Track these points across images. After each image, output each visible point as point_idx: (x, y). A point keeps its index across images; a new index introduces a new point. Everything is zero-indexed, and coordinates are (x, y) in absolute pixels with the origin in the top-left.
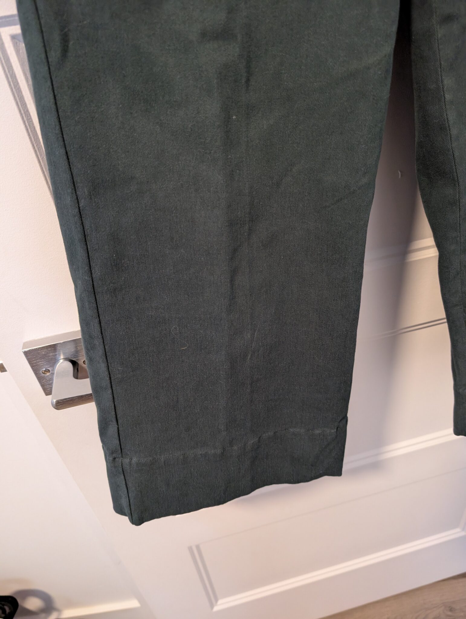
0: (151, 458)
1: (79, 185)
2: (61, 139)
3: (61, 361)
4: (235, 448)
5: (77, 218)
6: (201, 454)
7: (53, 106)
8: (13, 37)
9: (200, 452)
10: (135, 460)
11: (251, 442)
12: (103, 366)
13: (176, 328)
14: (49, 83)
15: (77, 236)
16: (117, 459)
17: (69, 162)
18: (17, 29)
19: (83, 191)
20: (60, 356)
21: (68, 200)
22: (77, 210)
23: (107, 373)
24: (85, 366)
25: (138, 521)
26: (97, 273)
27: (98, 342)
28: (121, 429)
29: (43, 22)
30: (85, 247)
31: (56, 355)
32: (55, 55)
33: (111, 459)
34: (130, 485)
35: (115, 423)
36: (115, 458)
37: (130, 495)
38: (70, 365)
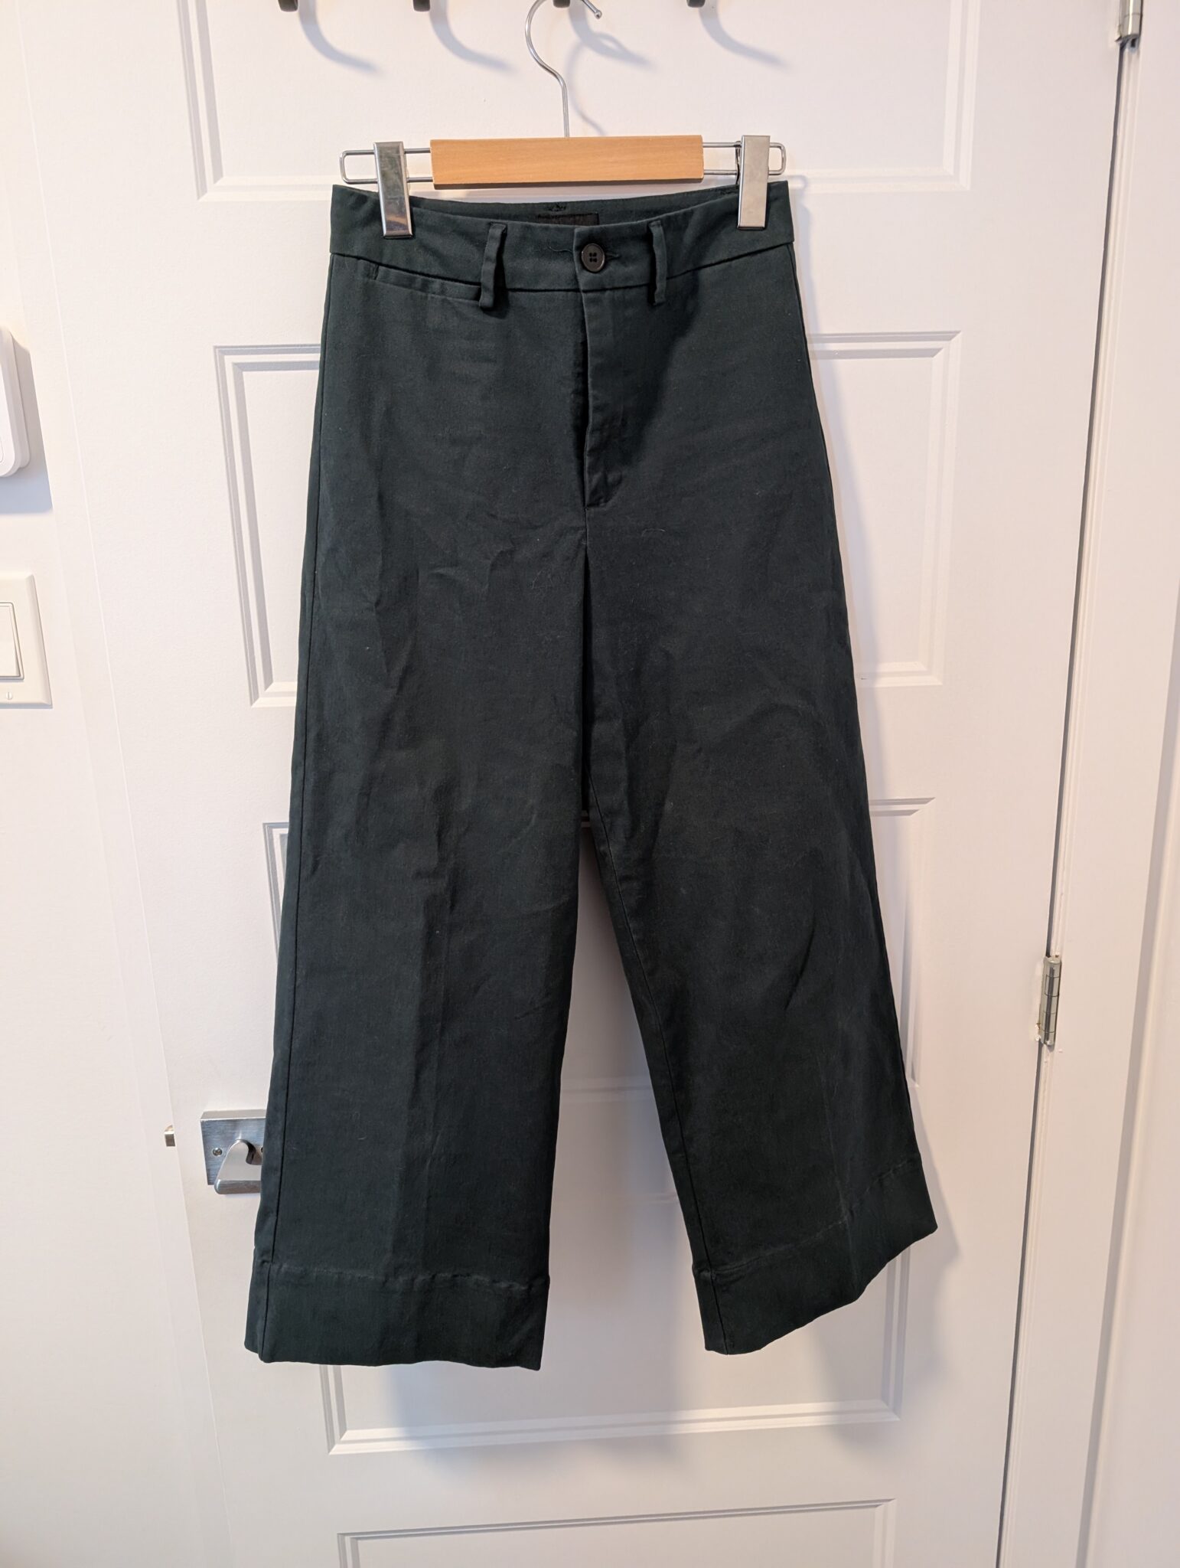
0: (302, 1268)
1: (300, 966)
2: (294, 929)
3: (238, 1141)
4: (401, 1279)
5: (291, 994)
6: (359, 1278)
7: (296, 906)
8: (282, 836)
9: (359, 1274)
10: (285, 1266)
11: (421, 1278)
12: (279, 1143)
13: (357, 1114)
14: (297, 890)
15: (287, 1008)
16: (266, 1264)
17: (296, 947)
18: (286, 831)
19: (302, 971)
20: (238, 1136)
21: (288, 977)
22: (293, 987)
23: (280, 1152)
24: (262, 1154)
25: (269, 1357)
26: (296, 1044)
27: (280, 1116)
28: (279, 1223)
29: (303, 851)
30: (292, 1020)
31: (234, 1133)
32: (304, 874)
33: (260, 1261)
34: (272, 1301)
35: (275, 1213)
36: (263, 1262)
37: (268, 1315)
38: (246, 1148)
